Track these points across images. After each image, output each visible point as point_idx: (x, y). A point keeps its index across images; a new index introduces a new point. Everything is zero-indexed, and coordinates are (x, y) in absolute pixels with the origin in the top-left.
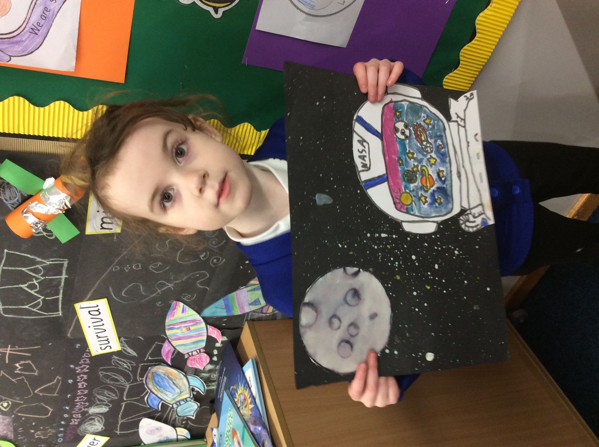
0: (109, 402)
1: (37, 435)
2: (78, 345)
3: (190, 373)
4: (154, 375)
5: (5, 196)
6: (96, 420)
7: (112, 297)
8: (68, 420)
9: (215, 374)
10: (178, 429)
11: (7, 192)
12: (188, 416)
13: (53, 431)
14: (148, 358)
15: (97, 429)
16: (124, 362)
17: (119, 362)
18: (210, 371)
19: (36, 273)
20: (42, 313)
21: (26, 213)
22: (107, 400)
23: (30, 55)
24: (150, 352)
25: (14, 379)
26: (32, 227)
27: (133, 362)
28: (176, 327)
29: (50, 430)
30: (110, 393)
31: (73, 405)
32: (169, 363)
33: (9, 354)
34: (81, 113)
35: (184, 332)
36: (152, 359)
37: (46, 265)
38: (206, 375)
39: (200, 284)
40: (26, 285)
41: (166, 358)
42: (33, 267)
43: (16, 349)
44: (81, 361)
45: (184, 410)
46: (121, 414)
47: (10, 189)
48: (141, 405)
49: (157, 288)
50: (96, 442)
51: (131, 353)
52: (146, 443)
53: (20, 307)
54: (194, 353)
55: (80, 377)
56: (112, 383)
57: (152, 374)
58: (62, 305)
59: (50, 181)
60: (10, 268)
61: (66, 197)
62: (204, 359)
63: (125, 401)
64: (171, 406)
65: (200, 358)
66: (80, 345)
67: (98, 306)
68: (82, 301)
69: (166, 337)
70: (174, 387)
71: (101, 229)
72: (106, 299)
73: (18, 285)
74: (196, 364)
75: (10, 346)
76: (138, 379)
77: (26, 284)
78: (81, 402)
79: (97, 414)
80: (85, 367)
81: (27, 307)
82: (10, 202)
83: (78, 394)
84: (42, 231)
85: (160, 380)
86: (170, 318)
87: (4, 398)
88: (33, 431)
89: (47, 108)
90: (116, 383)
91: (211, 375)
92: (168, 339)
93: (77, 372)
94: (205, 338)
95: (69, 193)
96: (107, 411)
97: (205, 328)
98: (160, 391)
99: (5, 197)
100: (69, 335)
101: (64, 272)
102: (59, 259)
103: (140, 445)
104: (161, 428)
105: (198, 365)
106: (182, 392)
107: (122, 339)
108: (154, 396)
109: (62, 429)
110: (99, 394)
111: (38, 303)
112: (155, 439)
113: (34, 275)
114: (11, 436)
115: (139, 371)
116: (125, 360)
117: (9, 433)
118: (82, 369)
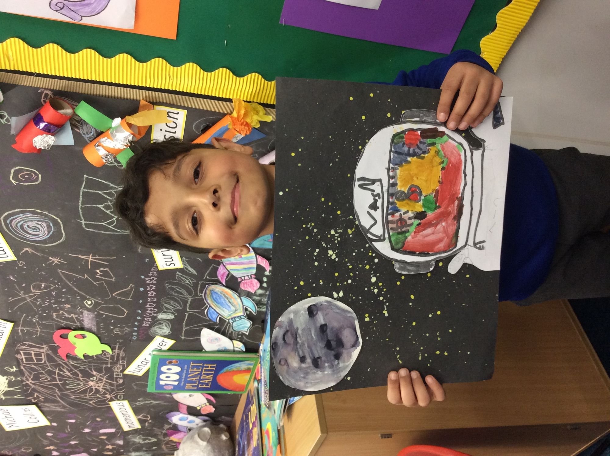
0: (174, 311)
1: (115, 331)
2: (147, 260)
3: (244, 294)
4: (212, 292)
5: (82, 130)
6: (164, 324)
8: (141, 322)
9: (265, 298)
10: (235, 342)
11: (85, 127)
12: (242, 332)
13: (129, 330)
14: (206, 277)
15: (165, 332)
16: (186, 279)
17: (182, 278)
18: (261, 295)
20: (117, 230)
21: (98, 146)
22: (173, 309)
23: (97, 15)
24: (208, 272)
25: (95, 282)
26: (103, 158)
27: (194, 279)
29: (126, 328)
30: (175, 303)
31: (144, 310)
32: (224, 283)
33: (91, 261)
34: (141, 64)
35: (236, 259)
36: (210, 278)
37: (118, 190)
38: (257, 298)
40: (103, 206)
41: (222, 279)
42: (107, 191)
43: (96, 258)
44: (150, 274)
45: (239, 325)
46: (185, 322)
47: (86, 126)
48: (202, 316)
50: (164, 344)
51: (191, 271)
52: (207, 350)
53: (98, 223)
54: (246, 278)
55: (150, 287)
56: (176, 295)
57: (210, 292)
59: (117, 121)
60: (89, 191)
61: (129, 135)
62: (255, 285)
63: (188, 312)
64: (227, 321)
65: (252, 283)
66: (148, 260)
70: (229, 304)
73: (97, 205)
74: (248, 288)
75: (91, 254)
76: (198, 294)
77: (103, 204)
78: (151, 308)
79: (165, 319)
80: (153, 279)
81: (103, 224)
82: (87, 136)
83: (149, 301)
84: (114, 162)
85: (218, 298)
87: (88, 297)
88: (112, 327)
89: (113, 59)
90: (180, 295)
91: (262, 299)
92: (222, 263)
93: (147, 282)
94: (255, 266)
95: (132, 132)
96: (173, 319)
97: (255, 258)
98: (218, 307)
99: (83, 132)
100: (139, 251)
103: (201, 351)
104: (219, 338)
105: (250, 289)
106: (237, 310)
107: (184, 259)
108: (213, 310)
109: (136, 329)
110: (166, 303)
111: (113, 222)
112: (215, 347)
113: (109, 198)
114: (95, 329)
115: (199, 287)
116: (187, 277)
117: (93, 326)
118: (151, 280)
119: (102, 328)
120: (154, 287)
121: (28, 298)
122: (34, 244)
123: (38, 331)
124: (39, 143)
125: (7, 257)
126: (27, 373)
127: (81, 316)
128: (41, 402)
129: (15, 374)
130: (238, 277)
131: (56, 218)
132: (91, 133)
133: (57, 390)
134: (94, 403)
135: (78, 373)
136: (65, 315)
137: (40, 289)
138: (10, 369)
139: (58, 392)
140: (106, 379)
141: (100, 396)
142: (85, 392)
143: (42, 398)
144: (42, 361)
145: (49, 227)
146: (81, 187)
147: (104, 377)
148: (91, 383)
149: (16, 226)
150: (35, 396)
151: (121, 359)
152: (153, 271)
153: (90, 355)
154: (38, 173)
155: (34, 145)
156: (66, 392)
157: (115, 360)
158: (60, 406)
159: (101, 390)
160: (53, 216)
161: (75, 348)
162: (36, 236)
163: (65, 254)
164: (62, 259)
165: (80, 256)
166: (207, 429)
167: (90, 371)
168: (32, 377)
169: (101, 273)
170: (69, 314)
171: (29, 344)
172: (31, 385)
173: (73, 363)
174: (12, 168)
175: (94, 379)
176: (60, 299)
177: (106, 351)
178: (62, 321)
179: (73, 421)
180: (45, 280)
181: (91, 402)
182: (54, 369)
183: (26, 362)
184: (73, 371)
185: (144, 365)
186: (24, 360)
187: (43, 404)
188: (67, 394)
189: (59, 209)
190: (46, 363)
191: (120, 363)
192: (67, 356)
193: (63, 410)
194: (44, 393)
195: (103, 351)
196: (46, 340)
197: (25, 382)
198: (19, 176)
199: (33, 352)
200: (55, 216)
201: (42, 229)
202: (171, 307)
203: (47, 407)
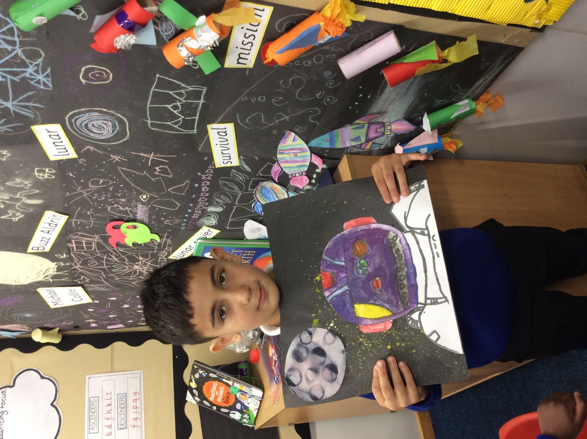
0: (223, 204)
1: (166, 222)
2: (206, 158)
5: (161, 27)
6: (212, 216)
7: (238, 122)
11: (164, 25)
13: (179, 221)
14: (260, 174)
16: (240, 175)
17: (236, 175)
19: (180, 97)
20: (182, 129)
21: (181, 47)
22: (222, 202)
24: (262, 169)
27: (247, 176)
28: (286, 152)
30: (226, 198)
32: (276, 180)
33: (152, 159)
35: (291, 157)
36: (262, 175)
37: (188, 90)
38: (303, 192)
39: (312, 119)
40: (171, 106)
41: (274, 176)
42: (178, 91)
44: (206, 171)
46: (232, 214)
48: (248, 209)
49: (275, 119)
50: (209, 233)
51: (246, 169)
53: (164, 123)
54: (297, 175)
55: (204, 183)
56: (228, 190)
58: (197, 125)
59: (202, 19)
60: (159, 90)
61: (216, 36)
62: (304, 181)
63: (237, 205)
65: (301, 179)
66: (207, 158)
67: (225, 128)
68: (214, 123)
69: (276, 160)
71: (237, 63)
72: (233, 123)
73: (165, 104)
74: (297, 184)
75: (153, 153)
76: (249, 189)
77: (171, 104)
78: (202, 201)
79: (214, 212)
80: (209, 176)
81: (169, 123)
82: (165, 35)
83: (201, 196)
85: (267, 193)
86: (282, 145)
87: (144, 192)
88: (163, 219)
90: (231, 191)
92: (278, 161)
93: (203, 179)
94: (308, 164)
95: (219, 32)
96: (222, 211)
97: (310, 156)
98: (265, 200)
99: (162, 30)
100: (200, 149)
101: (202, 97)
102: (200, 87)
103: (243, 239)
104: (261, 228)
105: (299, 185)
107: (241, 157)
108: (260, 204)
109: (185, 220)
110: (217, 197)
111: (179, 122)
112: (255, 236)
113: (178, 98)
114: (146, 220)
115: (251, 184)
116: (241, 174)
117: (145, 218)
118: (207, 177)
119: (154, 219)
120: (208, 183)
121: (85, 193)
122: (97, 142)
123: (91, 222)
124: (120, 43)
125: (69, 154)
126: (76, 259)
127: (135, 209)
128: (87, 283)
129: (65, 261)
130: (289, 174)
131: (122, 117)
132: (170, 30)
133: (103, 273)
134: (135, 283)
135: (126, 258)
136: (119, 208)
137: (98, 185)
138: (61, 256)
139: (103, 275)
140: (151, 263)
141: (142, 278)
142: (129, 274)
143: (87, 280)
144: (92, 249)
145: (114, 126)
146: (152, 87)
147: (149, 262)
148: (136, 267)
149: (81, 124)
150: (82, 279)
151: (167, 245)
152: (210, 168)
153: (139, 243)
154: (109, 72)
155: (115, 45)
156: (112, 275)
157: (161, 247)
158: (104, 286)
159: (144, 272)
160: (120, 116)
161: (126, 237)
162: (100, 135)
163: (127, 152)
164: (123, 157)
165: (142, 154)
167: (136, 257)
168: (81, 263)
169: (160, 170)
170: (124, 208)
171: (81, 234)
172: (79, 269)
173: (122, 250)
174: (83, 67)
175: (139, 263)
176: (117, 194)
177: (154, 239)
178: (116, 214)
179: (115, 299)
180: (104, 176)
181: (134, 283)
182: (103, 256)
183: (76, 249)
184: (121, 256)
185: (188, 251)
186: (75, 248)
187: (88, 285)
188: (112, 277)
189: (127, 108)
190: (96, 251)
191: (166, 249)
192: (117, 245)
193: (106, 290)
194: (90, 276)
195: (151, 240)
196: (99, 230)
197: (74, 267)
198: (90, 74)
199: (84, 242)
200: (121, 115)
201: (107, 129)
202: (221, 201)
203: (93, 287)
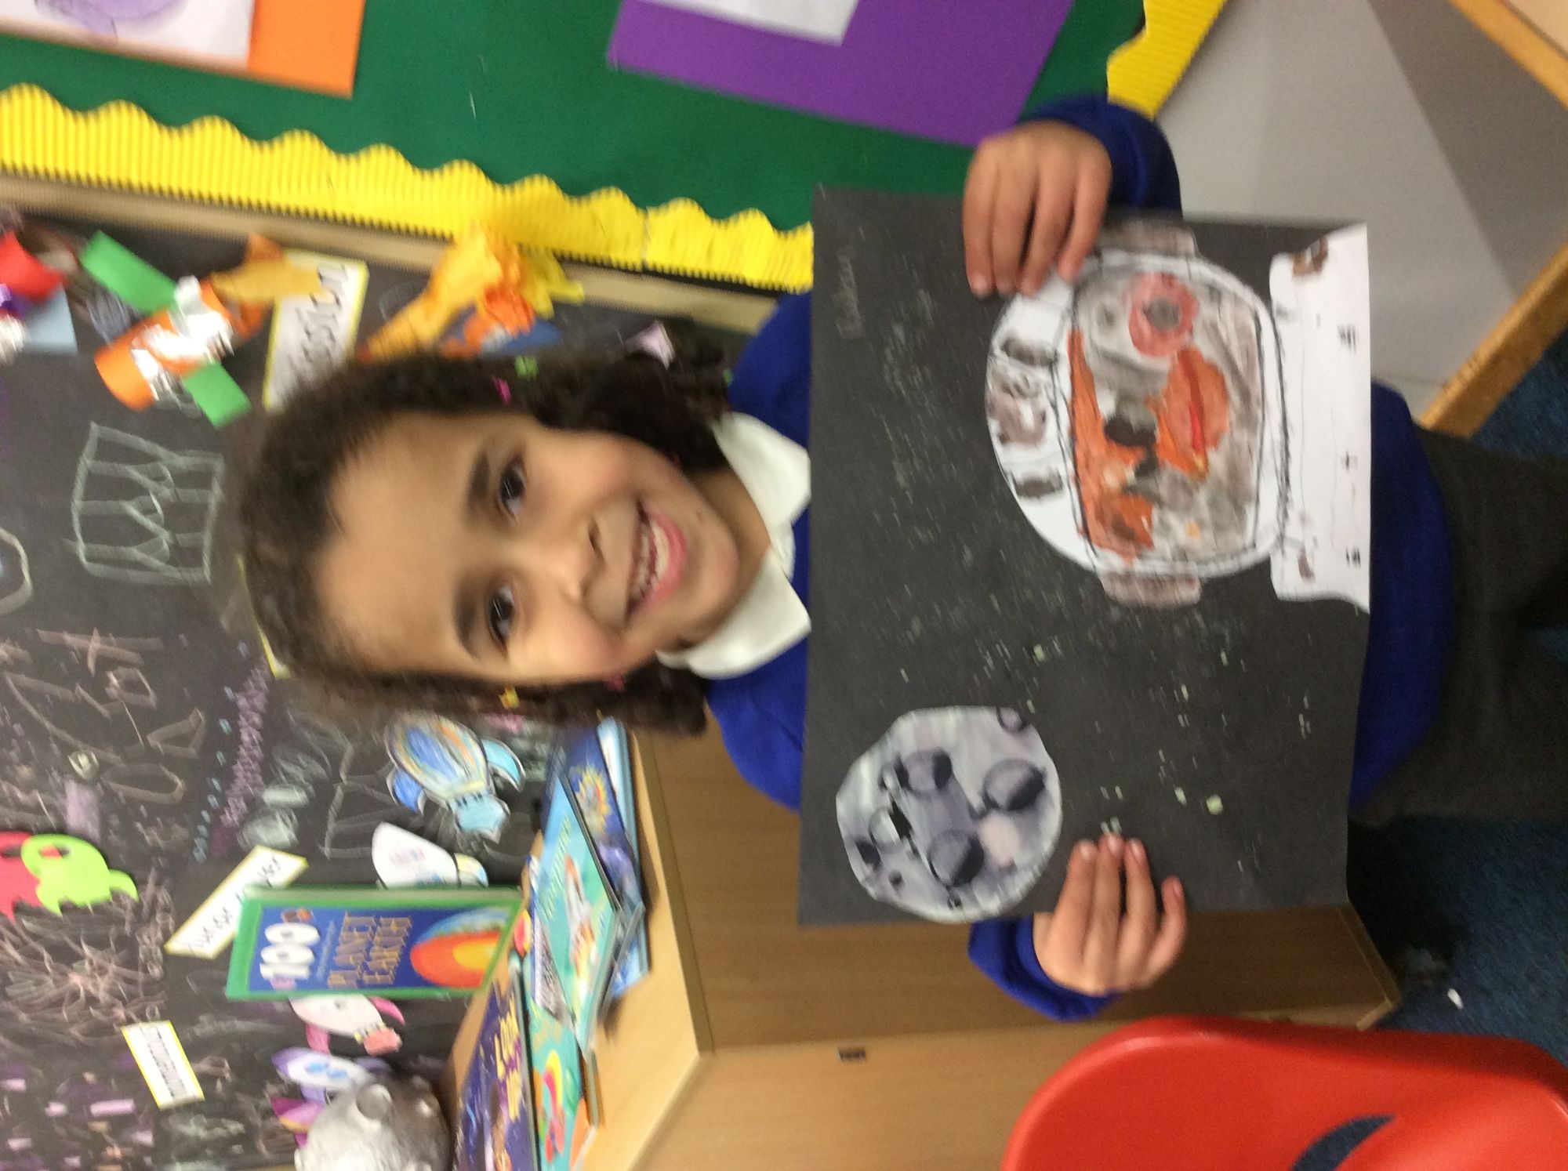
0: (306, 780)
1: (149, 835)
2: (242, 646)
3: (489, 735)
4: (410, 732)
5: (93, 309)
6: (278, 817)
8: (218, 811)
10: (461, 859)
11: (101, 303)
12: (482, 833)
13: (184, 831)
15: (282, 838)
18: (532, 737)
19: (155, 479)
21: (137, 348)
22: (302, 774)
25: (102, 705)
26: (152, 384)
29: (176, 827)
30: (311, 761)
31: (228, 777)
33: (94, 648)
34: (257, 146)
38: (524, 744)
42: (148, 465)
43: (111, 641)
45: (474, 815)
46: (333, 808)
47: (106, 298)
48: (378, 794)
50: (278, 869)
52: (388, 882)
53: (119, 548)
56: (315, 738)
57: (404, 731)
58: (210, 557)
59: (190, 286)
63: (344, 782)
64: (445, 803)
66: (246, 649)
70: (452, 762)
73: (117, 501)
75: (96, 632)
76: (373, 734)
77: (135, 501)
78: (246, 771)
79: (282, 804)
80: (255, 696)
81: (134, 549)
82: (105, 327)
83: (241, 754)
84: (171, 392)
85: (422, 744)
87: (80, 745)
88: (140, 826)
89: (187, 131)
90: (324, 740)
91: (535, 746)
93: (240, 704)
95: (229, 316)
96: (304, 802)
98: (420, 769)
99: (95, 314)
100: (224, 623)
101: (216, 484)
102: (204, 453)
103: (374, 884)
104: (422, 851)
106: (471, 777)
108: (408, 777)
110: (285, 759)
112: (408, 876)
114: (94, 831)
117: (89, 824)
119: (114, 828)
120: (256, 718)
127: (59, 797)
131: (9, 538)
132: (117, 317)
134: (79, 1031)
135: (43, 951)
136: (14, 791)
140: (117, 965)
141: (98, 1013)
142: (57, 1004)
146: (81, 456)
147: (111, 961)
148: (76, 980)
151: (158, 909)
152: (258, 676)
153: (80, 903)
156: (5, 1004)
157: (143, 914)
159: (103, 996)
160: (2, 532)
161: (37, 882)
163: (27, 630)
164: (17, 646)
165: (66, 637)
166: (381, 1092)
167: (72, 945)
169: (119, 680)
170: (29, 794)
173: (30, 927)
175: (83, 966)
176: (5, 751)
177: (119, 891)
178: (8, 813)
179: (20, 1084)
181: (74, 1030)
184: (30, 946)
185: (221, 927)
188: (7, 1010)
189: (19, 509)
191: (158, 920)
192: (18, 909)
195: (112, 891)
200: (6, 530)
202: (297, 771)
